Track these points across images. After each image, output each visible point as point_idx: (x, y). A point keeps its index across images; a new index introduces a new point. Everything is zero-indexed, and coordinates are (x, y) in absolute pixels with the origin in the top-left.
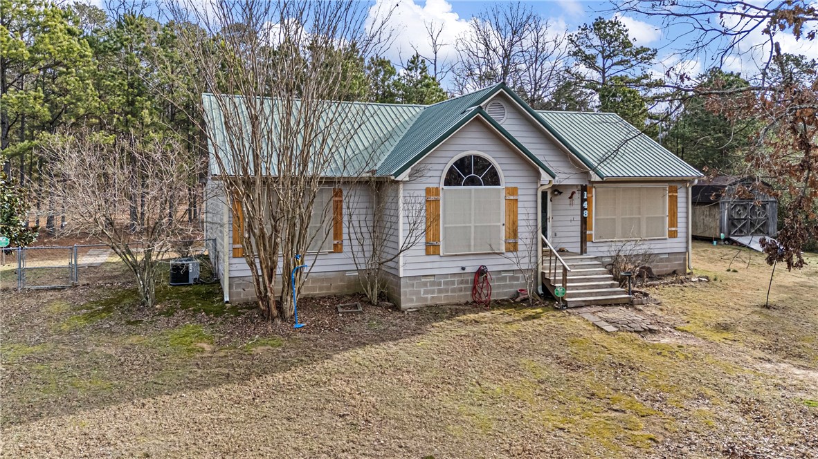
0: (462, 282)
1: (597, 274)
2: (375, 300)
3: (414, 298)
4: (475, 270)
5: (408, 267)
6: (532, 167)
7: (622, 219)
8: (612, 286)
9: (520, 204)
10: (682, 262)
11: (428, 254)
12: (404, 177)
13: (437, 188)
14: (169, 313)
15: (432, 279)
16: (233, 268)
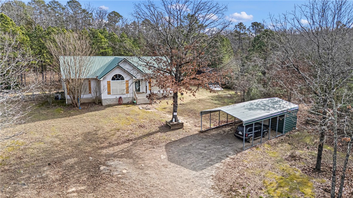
0: (116, 100)
2: (97, 103)
3: (105, 103)
4: (119, 97)
5: (104, 97)
6: (132, 76)
8: (147, 100)
9: (129, 84)
11: (108, 94)
12: (102, 79)
13: (110, 81)
14: (55, 106)
15: (109, 99)
16: (67, 97)
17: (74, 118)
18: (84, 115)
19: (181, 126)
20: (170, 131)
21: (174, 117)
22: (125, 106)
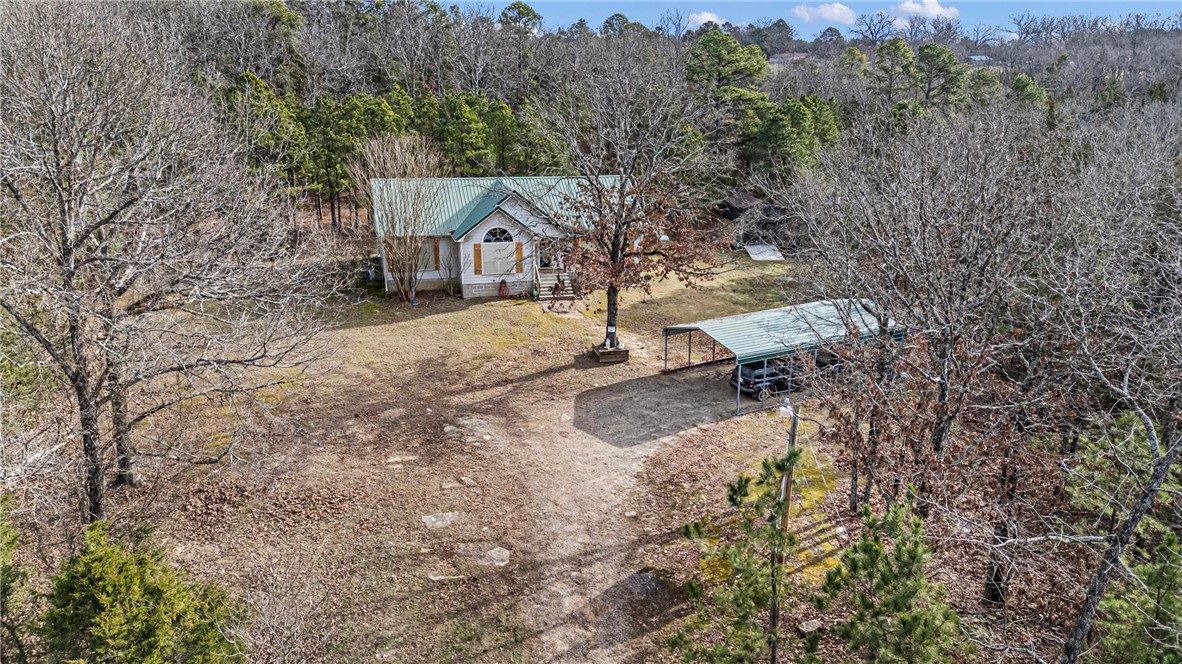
2: (452, 294)
3: (470, 293)
5: (466, 280)
9: (525, 250)
11: (476, 274)
12: (462, 240)
13: (480, 244)
14: (363, 296)
15: (479, 285)
16: (388, 276)
17: (402, 327)
18: (422, 320)
19: (623, 356)
20: (597, 366)
21: (610, 336)
22: (513, 302)
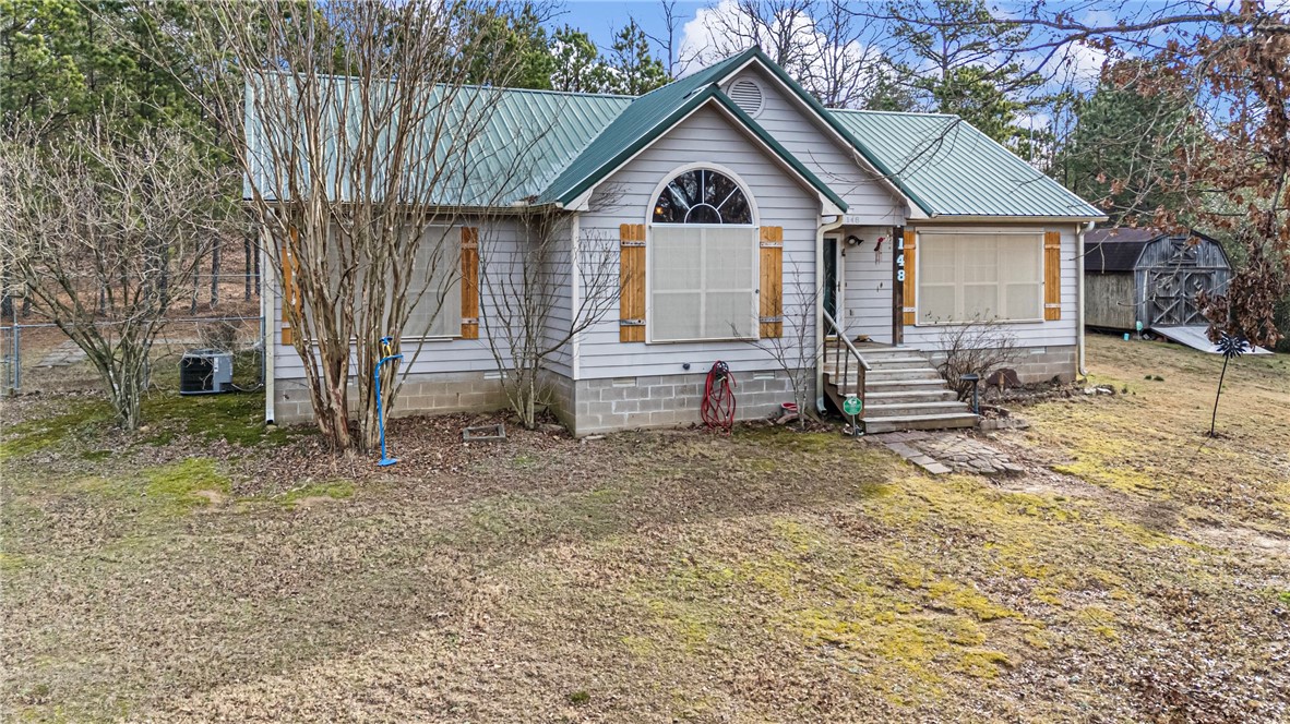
0: (683, 390)
1: (919, 378)
2: (530, 421)
3: (600, 417)
4: (708, 368)
5: (589, 362)
6: (808, 191)
7: (967, 287)
8: (944, 398)
9: (785, 257)
10: (1068, 362)
11: (624, 340)
12: (580, 203)
13: (640, 226)
15: (632, 384)
